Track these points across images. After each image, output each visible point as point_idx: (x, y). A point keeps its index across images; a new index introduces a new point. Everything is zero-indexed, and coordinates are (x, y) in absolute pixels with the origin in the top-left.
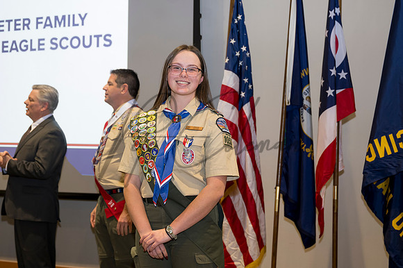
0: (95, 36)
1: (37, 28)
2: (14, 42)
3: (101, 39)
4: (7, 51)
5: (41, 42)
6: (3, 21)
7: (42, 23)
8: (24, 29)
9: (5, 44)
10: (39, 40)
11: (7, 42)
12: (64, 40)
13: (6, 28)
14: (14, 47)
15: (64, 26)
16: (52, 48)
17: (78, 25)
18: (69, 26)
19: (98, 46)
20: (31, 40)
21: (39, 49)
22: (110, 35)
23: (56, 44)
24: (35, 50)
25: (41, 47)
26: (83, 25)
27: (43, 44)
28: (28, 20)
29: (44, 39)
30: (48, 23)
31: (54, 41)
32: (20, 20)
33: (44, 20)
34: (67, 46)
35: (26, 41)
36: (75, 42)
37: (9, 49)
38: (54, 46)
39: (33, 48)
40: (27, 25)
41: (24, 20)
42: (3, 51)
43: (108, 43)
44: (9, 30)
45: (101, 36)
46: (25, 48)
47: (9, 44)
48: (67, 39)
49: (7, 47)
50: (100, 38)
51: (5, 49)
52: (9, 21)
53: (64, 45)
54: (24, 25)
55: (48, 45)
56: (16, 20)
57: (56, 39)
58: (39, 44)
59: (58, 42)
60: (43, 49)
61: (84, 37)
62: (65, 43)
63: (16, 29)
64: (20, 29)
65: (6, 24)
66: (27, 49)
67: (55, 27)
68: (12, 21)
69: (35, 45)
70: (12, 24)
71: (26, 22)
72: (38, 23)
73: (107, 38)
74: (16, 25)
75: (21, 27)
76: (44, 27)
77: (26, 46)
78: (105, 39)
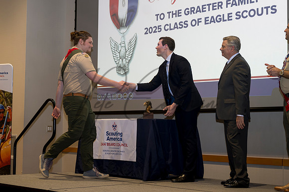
0: (265, 8)
1: (227, 7)
2: (213, 17)
3: (269, 9)
4: (208, 23)
6: (205, 5)
7: (230, 3)
8: (218, 9)
9: (207, 19)
10: (229, 14)
11: (208, 18)
12: (245, 12)
13: (207, 9)
14: (212, 20)
15: (245, 4)
16: (236, 18)
17: (254, 2)
18: (248, 3)
19: (267, 14)
20: (223, 15)
21: (229, 20)
22: (275, 6)
24: (226, 20)
26: (257, 1)
27: (231, 17)
28: (222, 2)
29: (231, 13)
30: (234, 3)
31: (238, 14)
32: (216, 3)
33: (231, 2)
34: (247, 16)
35: (220, 16)
36: (252, 13)
37: (209, 22)
38: (238, 17)
39: (225, 19)
40: (221, 6)
41: (219, 3)
42: (206, 24)
43: (274, 11)
44: (209, 10)
45: (269, 7)
47: (209, 19)
48: (247, 11)
52: (209, 5)
53: (245, 16)
54: (219, 6)
55: (234, 16)
56: (213, 4)
57: (239, 12)
58: (229, 17)
59: (241, 14)
60: (231, 19)
61: (258, 9)
62: (245, 14)
63: (213, 9)
64: (216, 9)
65: (207, 7)
66: (221, 21)
67: (239, 5)
68: (211, 4)
70: (211, 6)
71: (220, 4)
72: (227, 4)
73: (274, 8)
74: (213, 6)
75: (217, 7)
76: (232, 6)
77: (220, 19)
78: (272, 9)
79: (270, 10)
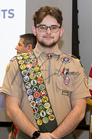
0: (2, 11)
19: (4, 17)
22: (13, 10)
43: (11, 16)
45: (6, 10)
50: (6, 12)
73: (11, 12)
78: (9, 13)
79: (7, 14)
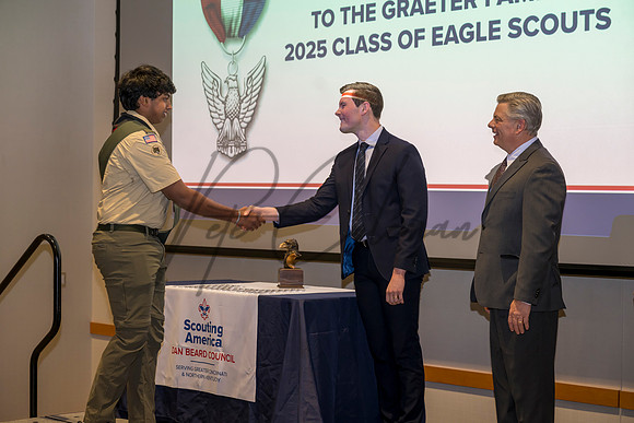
0: (582, 13)
1: (487, 5)
2: (452, 28)
4: (440, 43)
5: (495, 26)
8: (466, 7)
9: (438, 32)
10: (491, 23)
11: (441, 28)
12: (532, 22)
13: (438, 7)
14: (451, 36)
16: (511, 35)
19: (587, 28)
20: (479, 24)
21: (491, 38)
22: (607, 10)
23: (518, 29)
24: (484, 39)
25: (495, 34)
27: (498, 30)
31: (515, 24)
34: (537, 31)
35: (471, 26)
36: (550, 24)
38: (515, 32)
39: (482, 35)
40: (472, 1)
43: (604, 23)
44: (443, 10)
46: (468, 37)
49: (441, 36)
50: (591, 15)
51: (438, 40)
53: (531, 29)
55: (505, 30)
57: (518, 20)
58: (491, 30)
60: (498, 37)
61: (563, 15)
62: (532, 26)
63: (454, 8)
64: (460, 8)
66: (472, 38)
67: (517, 1)
69: (485, 32)
73: (603, 14)
74: (454, 1)
75: (462, 4)
76: (499, 3)
77: (471, 34)
78: (599, 17)
79: (593, 19)
